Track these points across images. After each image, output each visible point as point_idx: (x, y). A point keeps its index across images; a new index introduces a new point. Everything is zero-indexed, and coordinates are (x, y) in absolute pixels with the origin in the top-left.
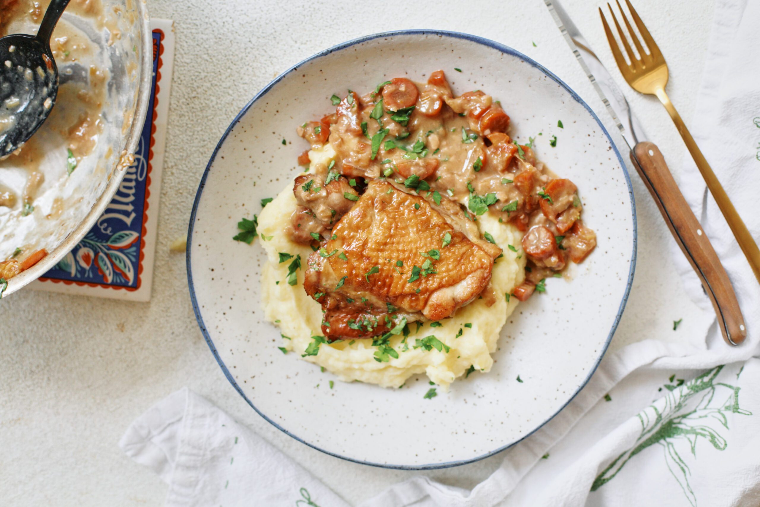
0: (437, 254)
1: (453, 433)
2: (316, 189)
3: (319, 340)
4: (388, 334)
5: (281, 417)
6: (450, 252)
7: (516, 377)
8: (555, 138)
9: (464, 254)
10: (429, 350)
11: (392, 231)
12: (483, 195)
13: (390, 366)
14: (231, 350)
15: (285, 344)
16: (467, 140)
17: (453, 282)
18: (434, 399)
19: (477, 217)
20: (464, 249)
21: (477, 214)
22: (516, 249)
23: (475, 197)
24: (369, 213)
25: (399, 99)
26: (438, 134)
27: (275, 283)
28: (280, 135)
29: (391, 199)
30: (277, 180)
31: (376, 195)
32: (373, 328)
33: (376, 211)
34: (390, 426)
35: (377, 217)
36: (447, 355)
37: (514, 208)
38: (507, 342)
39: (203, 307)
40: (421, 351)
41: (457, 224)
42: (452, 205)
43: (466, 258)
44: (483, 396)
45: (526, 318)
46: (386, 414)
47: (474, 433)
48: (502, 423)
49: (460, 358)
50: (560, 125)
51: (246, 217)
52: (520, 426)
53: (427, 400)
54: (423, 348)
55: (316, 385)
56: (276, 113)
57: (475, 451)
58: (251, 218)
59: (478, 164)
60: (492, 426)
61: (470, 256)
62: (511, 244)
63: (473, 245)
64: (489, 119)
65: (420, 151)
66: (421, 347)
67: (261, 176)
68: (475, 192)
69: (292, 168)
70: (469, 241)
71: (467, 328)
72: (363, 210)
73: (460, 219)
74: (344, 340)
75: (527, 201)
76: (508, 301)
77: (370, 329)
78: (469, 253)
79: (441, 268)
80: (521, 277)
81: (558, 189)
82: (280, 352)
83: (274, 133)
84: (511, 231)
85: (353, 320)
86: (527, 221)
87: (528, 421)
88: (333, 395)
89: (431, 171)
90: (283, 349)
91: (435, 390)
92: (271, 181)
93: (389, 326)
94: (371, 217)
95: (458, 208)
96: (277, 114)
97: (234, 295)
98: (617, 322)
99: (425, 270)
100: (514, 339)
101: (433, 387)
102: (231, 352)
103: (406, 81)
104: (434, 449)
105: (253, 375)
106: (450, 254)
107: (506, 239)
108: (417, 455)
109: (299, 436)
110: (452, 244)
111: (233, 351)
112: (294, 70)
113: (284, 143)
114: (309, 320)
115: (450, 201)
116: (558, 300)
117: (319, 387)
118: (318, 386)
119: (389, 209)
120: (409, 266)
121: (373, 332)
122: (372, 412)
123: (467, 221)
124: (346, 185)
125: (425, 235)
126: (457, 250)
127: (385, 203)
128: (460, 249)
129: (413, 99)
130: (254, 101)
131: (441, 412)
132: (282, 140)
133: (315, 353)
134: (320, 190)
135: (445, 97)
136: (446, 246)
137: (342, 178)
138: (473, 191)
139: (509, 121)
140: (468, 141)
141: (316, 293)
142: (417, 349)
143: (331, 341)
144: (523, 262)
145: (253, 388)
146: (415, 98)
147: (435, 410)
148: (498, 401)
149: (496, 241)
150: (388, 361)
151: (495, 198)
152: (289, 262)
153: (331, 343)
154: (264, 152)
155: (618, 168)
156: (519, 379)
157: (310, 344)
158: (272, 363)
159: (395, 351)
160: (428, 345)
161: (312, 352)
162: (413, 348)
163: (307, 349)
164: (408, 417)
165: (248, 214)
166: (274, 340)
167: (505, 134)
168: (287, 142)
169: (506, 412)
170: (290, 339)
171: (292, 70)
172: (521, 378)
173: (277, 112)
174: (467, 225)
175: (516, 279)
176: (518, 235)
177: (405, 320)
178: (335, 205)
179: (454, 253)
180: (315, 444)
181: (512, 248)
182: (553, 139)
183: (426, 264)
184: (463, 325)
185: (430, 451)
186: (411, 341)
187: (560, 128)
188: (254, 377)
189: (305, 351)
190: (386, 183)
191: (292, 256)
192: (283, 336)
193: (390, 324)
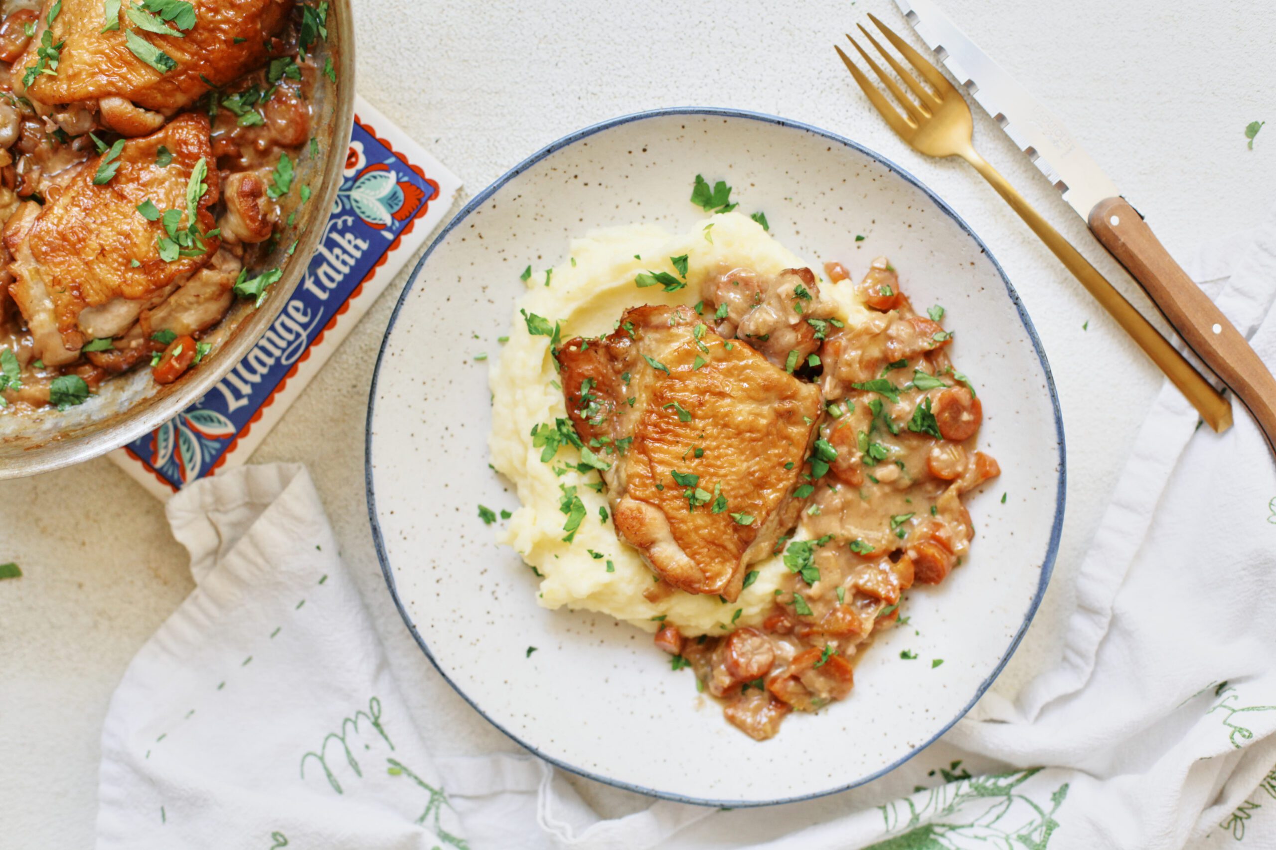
0: (720, 508)
1: (434, 561)
2: (800, 307)
3: (556, 336)
4: (579, 442)
5: (423, 290)
6: (726, 526)
7: (534, 645)
8: (915, 657)
9: (725, 548)
10: (561, 509)
11: (748, 435)
12: (814, 563)
13: (526, 449)
14: (520, 196)
15: (538, 276)
16: (896, 522)
17: (679, 538)
18: (480, 521)
19: (781, 557)
20: (731, 547)
21: (785, 557)
22: (737, 621)
23: (811, 550)
24: (772, 395)
25: (950, 413)
26: (900, 478)
27: (637, 254)
28: (871, 231)
29: (795, 424)
30: (798, 233)
31: (800, 401)
32: (588, 418)
33: (776, 405)
34: (429, 460)
35: (766, 409)
36: (560, 539)
37: (800, 611)
38: (584, 622)
39: (585, 144)
40: (558, 497)
41: (768, 528)
42: (795, 515)
43: (718, 553)
44: (496, 599)
45: (626, 646)
46: (446, 451)
47: (438, 595)
48: (461, 637)
49: (554, 558)
50: (937, 663)
51: (733, 190)
52: (461, 667)
53: (477, 512)
54: (565, 500)
55: (477, 333)
56: (908, 223)
57: (413, 603)
58: (732, 199)
59: (862, 547)
60: (454, 621)
61: (723, 558)
62: (744, 613)
63: (738, 557)
64: (933, 556)
65: (872, 455)
66: (566, 496)
67: (800, 207)
68: (818, 548)
69: (818, 253)
70: (744, 551)
71: (605, 565)
72: (775, 386)
73: (775, 530)
74: (559, 373)
75: (815, 629)
76: (653, 619)
77: (584, 414)
78: (726, 556)
79: (699, 519)
80: (691, 633)
81: (837, 674)
82: (523, 270)
83: (874, 222)
84: (762, 610)
85: (594, 386)
86: (781, 631)
87: (471, 677)
88: (465, 362)
89: (844, 476)
90: (528, 273)
91: (494, 520)
92: (795, 223)
93: (593, 443)
94: (766, 399)
95: (790, 525)
96: (906, 226)
97: (607, 187)
98: (645, 791)
99: (694, 493)
100: (591, 632)
101: (498, 517)
102: (516, 196)
103: (978, 421)
104: (405, 538)
105: (483, 235)
106: (722, 528)
107: (750, 605)
108: (392, 513)
109: (398, 323)
110: (738, 528)
111: (518, 200)
112: (981, 249)
113: (859, 239)
114: (583, 314)
115: (799, 511)
116: (663, 693)
117: (475, 339)
118: (477, 337)
119: (780, 423)
120: (695, 469)
121: (581, 419)
122: (447, 429)
123: (772, 542)
124: (809, 350)
125: (747, 485)
126: (728, 537)
127: (789, 416)
128: (730, 540)
129: (952, 434)
130: (925, 192)
131: (462, 537)
132: (862, 234)
133: (533, 331)
134: (798, 313)
135: (959, 483)
136: (733, 519)
137: (819, 343)
138: (821, 546)
139: (933, 584)
140: (894, 526)
141: (632, 324)
142: (560, 490)
143: (557, 354)
144: (716, 632)
145: (464, 240)
146: (954, 437)
147: (463, 526)
148: (493, 623)
149: (745, 592)
150: (535, 446)
151: (813, 581)
152: (674, 273)
153: (554, 354)
154: (841, 208)
155: (884, 762)
156: (530, 650)
157: (544, 320)
158: (505, 259)
159: (553, 455)
160: (570, 506)
161: (533, 324)
162: (561, 483)
163: (536, 316)
164: (447, 485)
165: (739, 193)
166: (540, 257)
167: (912, 582)
168: (860, 243)
169: (478, 640)
170: (547, 284)
171: (981, 246)
172: (533, 654)
173: (910, 226)
174: (766, 544)
175: (689, 626)
176: (757, 621)
177: (606, 469)
178: (777, 339)
179: (725, 533)
180: (388, 351)
181: (738, 613)
182: (912, 654)
183: (703, 496)
184: (610, 559)
185: (401, 533)
186: (572, 478)
187: (931, 664)
188: (481, 237)
189: (532, 314)
190: (819, 412)
191: (684, 277)
192: (549, 272)
193: (598, 445)
